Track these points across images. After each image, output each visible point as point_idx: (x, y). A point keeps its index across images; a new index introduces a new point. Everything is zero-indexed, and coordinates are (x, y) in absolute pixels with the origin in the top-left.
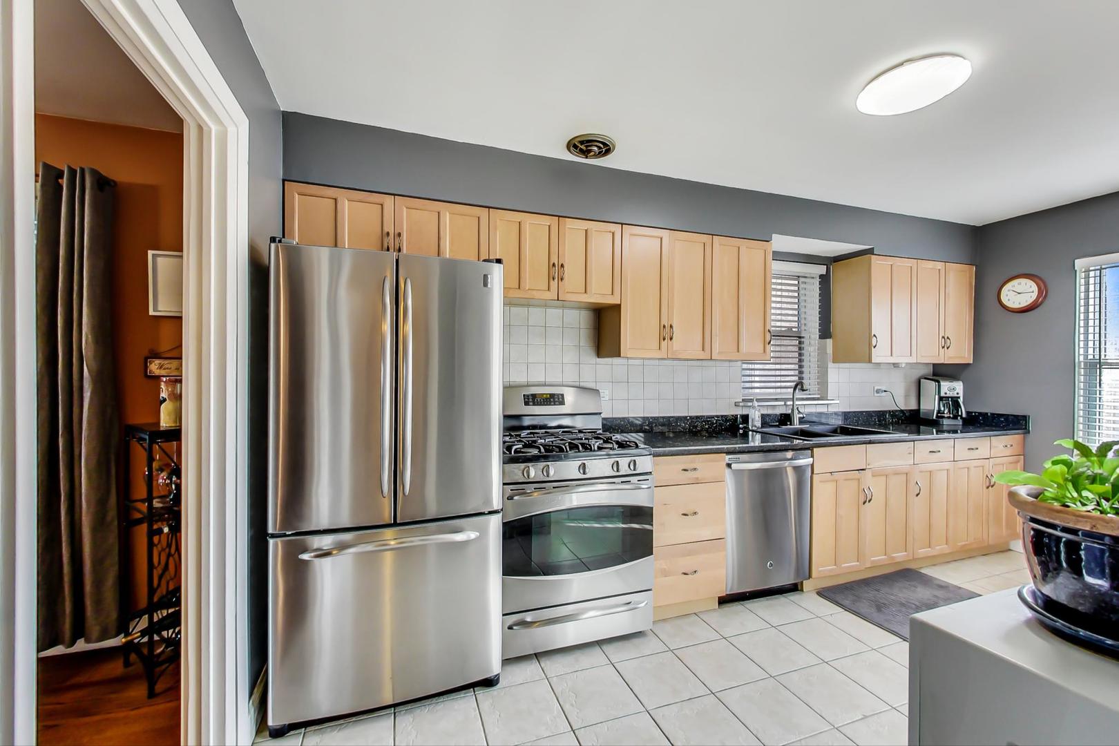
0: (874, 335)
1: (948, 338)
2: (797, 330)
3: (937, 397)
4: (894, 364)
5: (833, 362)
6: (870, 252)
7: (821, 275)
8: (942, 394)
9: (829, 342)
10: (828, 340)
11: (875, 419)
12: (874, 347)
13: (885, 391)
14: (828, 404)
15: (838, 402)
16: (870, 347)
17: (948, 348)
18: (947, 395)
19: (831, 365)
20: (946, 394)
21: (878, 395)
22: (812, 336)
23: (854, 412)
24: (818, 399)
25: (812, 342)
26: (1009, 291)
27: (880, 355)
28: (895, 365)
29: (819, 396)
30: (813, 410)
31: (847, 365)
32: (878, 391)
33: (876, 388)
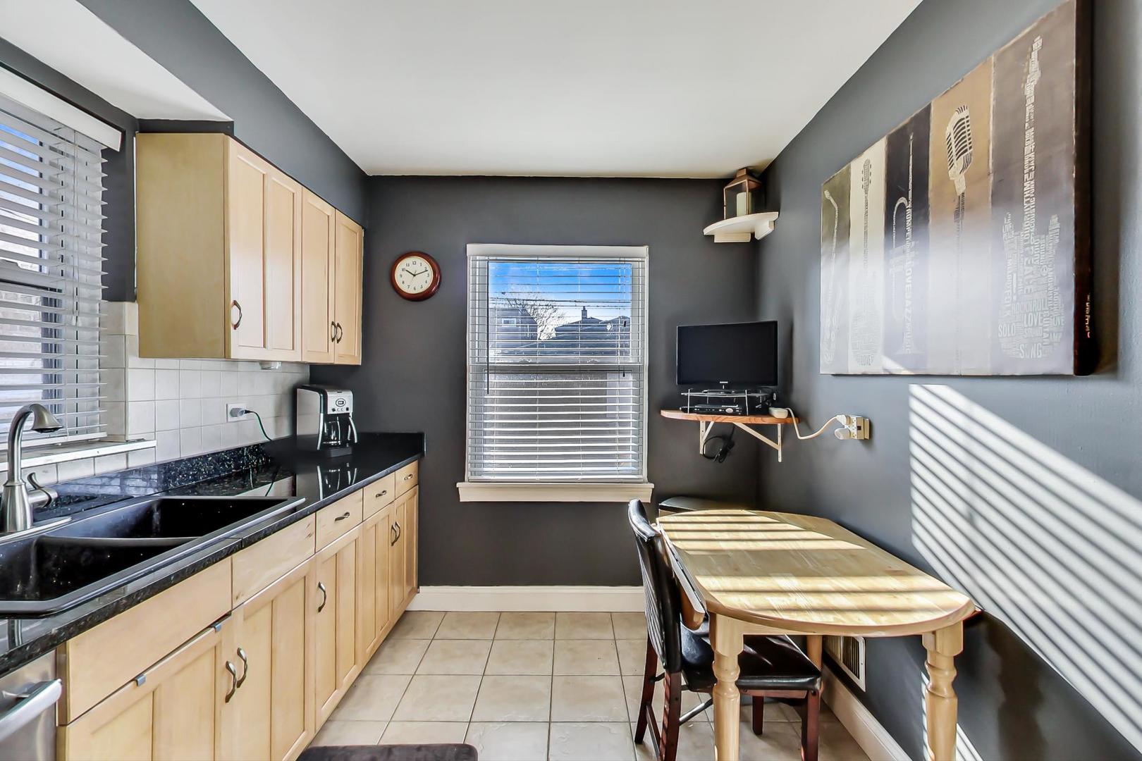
0: (235, 303)
1: (338, 325)
2: (36, 268)
3: (322, 415)
4: (262, 363)
5: (140, 357)
6: (225, 128)
7: (109, 148)
8: (330, 412)
9: (130, 311)
10: (127, 304)
11: (229, 466)
12: (236, 326)
13: (247, 412)
14: (127, 452)
15: (153, 443)
16: (226, 327)
17: (338, 341)
18: (335, 413)
19: (133, 361)
20: (334, 410)
21: (235, 419)
22: (84, 291)
23: (190, 460)
24: (101, 442)
25: (84, 306)
26: (403, 270)
27: (244, 344)
28: (264, 364)
29: (103, 435)
30: (84, 471)
31: (173, 363)
32: (234, 413)
33: (230, 408)
